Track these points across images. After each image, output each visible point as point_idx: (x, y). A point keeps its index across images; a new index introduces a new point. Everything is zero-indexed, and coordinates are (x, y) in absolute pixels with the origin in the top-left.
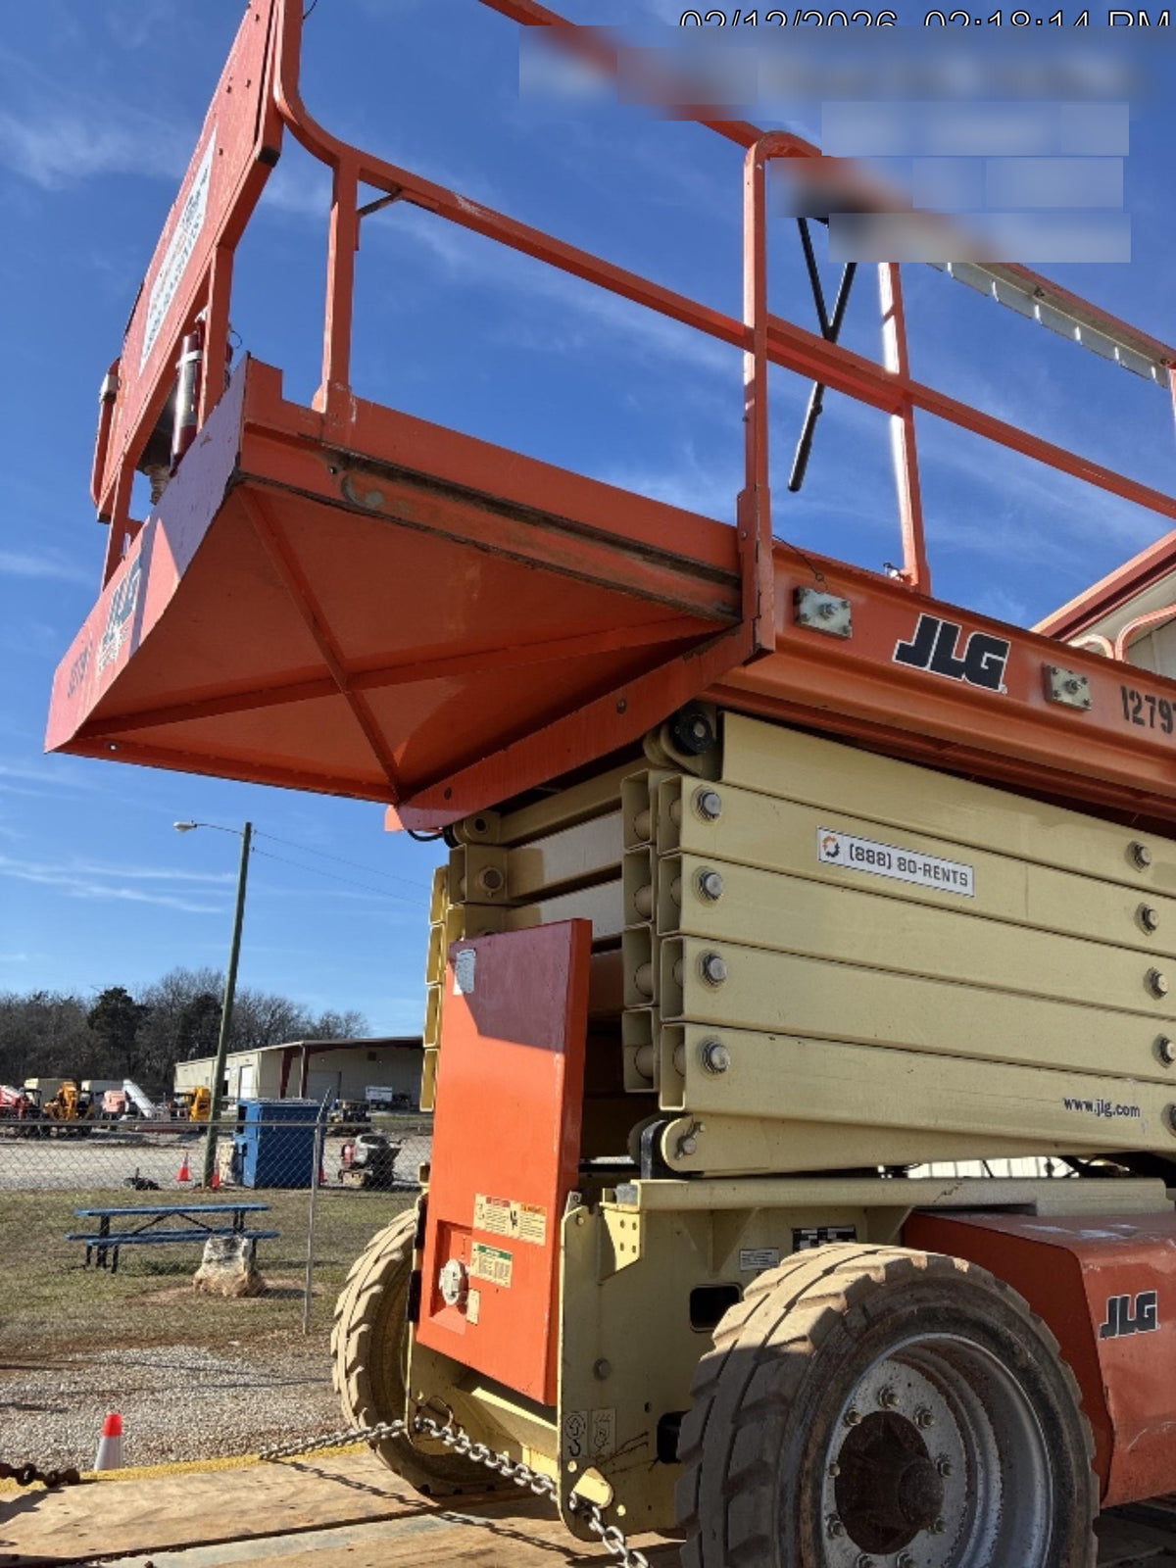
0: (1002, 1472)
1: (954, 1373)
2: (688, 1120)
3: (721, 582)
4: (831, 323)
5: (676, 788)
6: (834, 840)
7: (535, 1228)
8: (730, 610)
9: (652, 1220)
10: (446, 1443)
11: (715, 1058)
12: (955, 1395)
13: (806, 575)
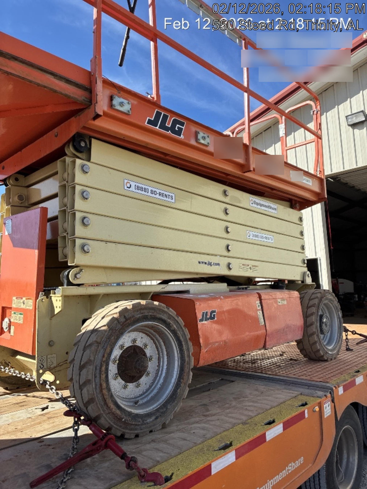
0: (167, 358)
1: (154, 333)
2: (79, 268)
3: (85, 90)
4: (132, 6)
5: (74, 162)
6: (129, 183)
7: (29, 304)
8: (88, 100)
9: (66, 298)
10: (7, 372)
11: (86, 248)
12: (155, 339)
13: (115, 91)
